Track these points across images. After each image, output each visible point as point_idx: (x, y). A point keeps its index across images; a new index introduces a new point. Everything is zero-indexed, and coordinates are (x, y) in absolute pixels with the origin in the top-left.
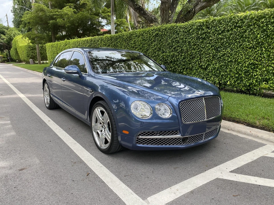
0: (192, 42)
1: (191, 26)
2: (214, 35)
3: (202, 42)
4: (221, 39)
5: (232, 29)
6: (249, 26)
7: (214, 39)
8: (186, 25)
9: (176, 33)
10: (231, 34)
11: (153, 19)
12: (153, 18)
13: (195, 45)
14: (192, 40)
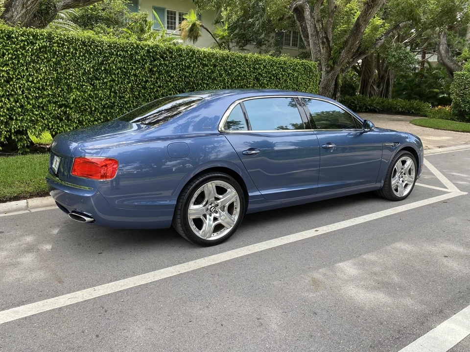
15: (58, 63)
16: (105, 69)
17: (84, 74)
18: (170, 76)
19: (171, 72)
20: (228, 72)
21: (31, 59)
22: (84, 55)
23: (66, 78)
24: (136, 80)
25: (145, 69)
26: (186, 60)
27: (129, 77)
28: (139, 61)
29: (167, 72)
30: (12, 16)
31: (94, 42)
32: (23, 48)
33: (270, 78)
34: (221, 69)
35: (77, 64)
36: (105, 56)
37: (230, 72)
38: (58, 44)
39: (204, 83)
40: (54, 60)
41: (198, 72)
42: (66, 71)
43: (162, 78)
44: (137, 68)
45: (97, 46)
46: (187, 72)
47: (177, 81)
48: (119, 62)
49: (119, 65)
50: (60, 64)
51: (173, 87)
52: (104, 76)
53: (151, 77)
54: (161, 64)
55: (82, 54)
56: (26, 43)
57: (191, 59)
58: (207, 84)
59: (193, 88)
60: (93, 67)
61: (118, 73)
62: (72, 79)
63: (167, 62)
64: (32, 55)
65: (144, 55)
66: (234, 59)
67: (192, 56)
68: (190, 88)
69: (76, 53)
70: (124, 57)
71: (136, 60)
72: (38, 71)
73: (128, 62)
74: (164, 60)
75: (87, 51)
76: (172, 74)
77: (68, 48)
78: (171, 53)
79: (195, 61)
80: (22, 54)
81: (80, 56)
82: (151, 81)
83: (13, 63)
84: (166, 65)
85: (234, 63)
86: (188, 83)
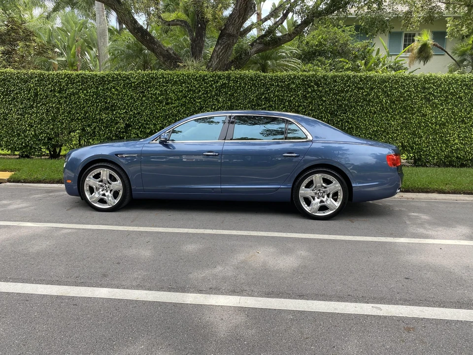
0: (296, 102)
1: (290, 80)
2: (329, 95)
3: (311, 103)
4: (338, 100)
5: (353, 90)
6: (372, 89)
7: (329, 99)
8: (281, 77)
9: (263, 86)
10: (351, 96)
11: (170, 54)
12: (171, 52)
13: (301, 106)
14: (294, 98)
15: (232, 95)
16: (265, 97)
17: (249, 102)
18: (322, 100)
19: (324, 96)
20: (388, 93)
21: (215, 93)
22: (251, 87)
23: (236, 106)
24: (291, 105)
25: (298, 96)
26: (340, 85)
27: (285, 103)
28: (294, 89)
29: (320, 97)
30: (212, 64)
31: (259, 78)
32: (211, 86)
33: (447, 97)
34: (379, 91)
35: (245, 94)
36: (267, 88)
37: (389, 93)
38: (234, 81)
39: (358, 105)
40: (229, 93)
41: (352, 95)
42: (237, 100)
43: (315, 102)
44: (292, 95)
45: (261, 80)
46: (340, 96)
47: (329, 104)
48: (277, 92)
49: (276, 93)
50: (233, 95)
51: (324, 110)
52: (263, 103)
53: (304, 102)
54: (314, 91)
55: (249, 87)
56: (213, 83)
57: (345, 84)
58: (362, 106)
59: (346, 110)
60: (256, 97)
61: (275, 101)
62: (240, 106)
63: (320, 89)
64: (216, 90)
65: (299, 84)
66: (397, 80)
67: (347, 81)
68: (343, 110)
69: (245, 87)
70: (282, 87)
71: (291, 89)
72: (218, 102)
73: (284, 90)
74: (318, 86)
75: (254, 85)
76: (324, 99)
77: (240, 83)
78: (326, 80)
79: (349, 86)
80: (210, 90)
81: (248, 88)
82: (304, 105)
83: (204, 97)
84: (319, 90)
85: (396, 85)
86: (341, 106)
